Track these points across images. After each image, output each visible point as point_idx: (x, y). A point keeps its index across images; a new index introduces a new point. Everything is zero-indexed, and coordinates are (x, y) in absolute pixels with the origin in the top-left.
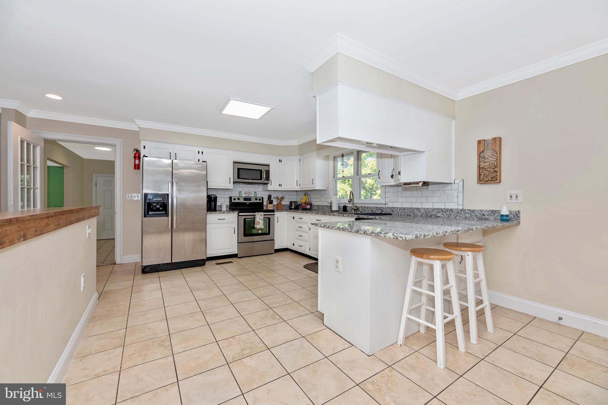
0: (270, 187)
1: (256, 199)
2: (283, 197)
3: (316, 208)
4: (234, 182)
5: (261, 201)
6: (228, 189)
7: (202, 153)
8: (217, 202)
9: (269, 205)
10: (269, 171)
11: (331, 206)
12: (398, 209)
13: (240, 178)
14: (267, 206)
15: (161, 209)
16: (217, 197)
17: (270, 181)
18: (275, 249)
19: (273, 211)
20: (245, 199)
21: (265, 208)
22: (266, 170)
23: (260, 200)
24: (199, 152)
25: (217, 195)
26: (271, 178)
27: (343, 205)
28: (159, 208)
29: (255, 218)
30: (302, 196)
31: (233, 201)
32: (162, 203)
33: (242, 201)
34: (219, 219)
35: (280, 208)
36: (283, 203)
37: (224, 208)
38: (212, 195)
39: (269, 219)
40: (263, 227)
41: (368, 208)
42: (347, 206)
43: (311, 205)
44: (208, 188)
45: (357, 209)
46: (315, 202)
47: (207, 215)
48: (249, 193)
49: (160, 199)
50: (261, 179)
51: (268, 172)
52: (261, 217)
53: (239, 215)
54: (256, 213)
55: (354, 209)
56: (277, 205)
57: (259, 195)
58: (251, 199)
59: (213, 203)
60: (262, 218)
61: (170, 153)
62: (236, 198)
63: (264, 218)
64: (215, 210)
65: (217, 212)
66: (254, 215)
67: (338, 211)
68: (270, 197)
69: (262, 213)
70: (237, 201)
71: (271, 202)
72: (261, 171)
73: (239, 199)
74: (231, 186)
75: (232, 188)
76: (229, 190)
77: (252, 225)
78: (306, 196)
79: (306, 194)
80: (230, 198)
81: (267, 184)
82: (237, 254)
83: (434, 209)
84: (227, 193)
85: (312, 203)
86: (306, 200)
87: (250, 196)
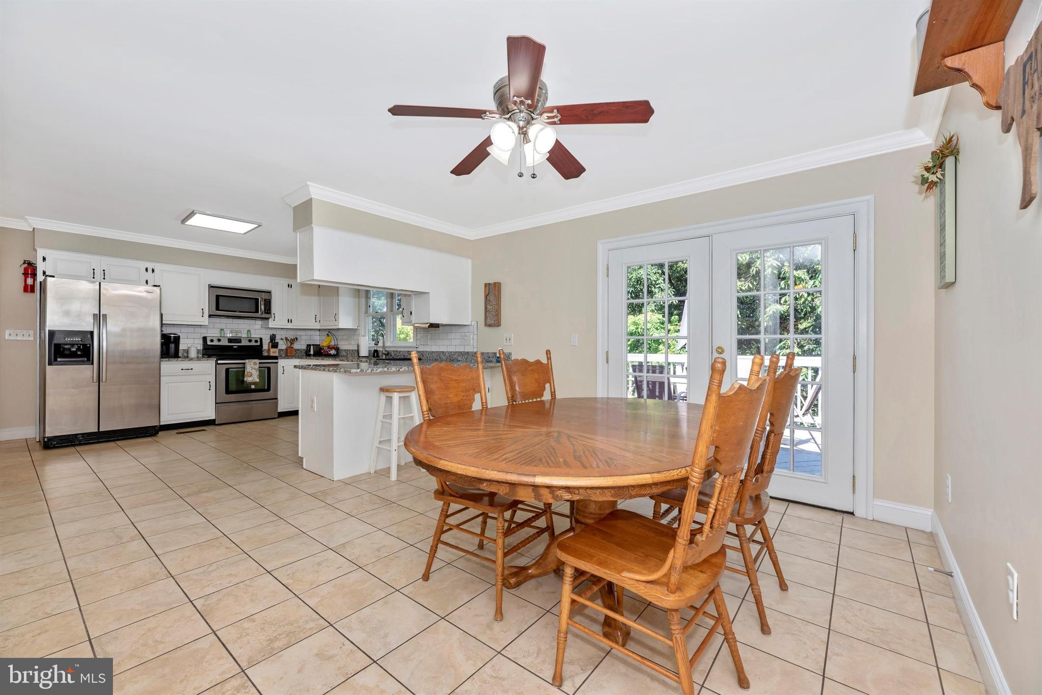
0: (271, 324)
1: (250, 341)
2: (296, 338)
3: (344, 353)
4: (210, 316)
5: (259, 344)
6: (201, 325)
7: (153, 271)
8: (180, 345)
9: (272, 350)
10: (270, 300)
11: (358, 351)
12: (428, 353)
13: (220, 309)
14: (269, 350)
15: (79, 353)
16: (179, 337)
17: (273, 314)
18: (279, 411)
19: (276, 358)
20: (230, 340)
21: (265, 354)
22: (265, 299)
23: (256, 341)
24: (147, 270)
25: (179, 334)
26: (273, 311)
27: (373, 349)
28: (75, 352)
29: (245, 368)
30: (324, 337)
31: (209, 343)
32: (81, 344)
33: (224, 342)
34: (182, 369)
35: (289, 353)
36: (296, 346)
37: (193, 354)
38: (171, 334)
39: (269, 369)
40: (258, 380)
41: (400, 352)
42: (378, 350)
43: (337, 349)
44: (163, 323)
45: (388, 354)
46: (344, 346)
47: (162, 363)
48: (237, 332)
49: (77, 339)
50: (257, 312)
51: (268, 303)
52: (255, 366)
53: (217, 364)
54: (247, 361)
55: (384, 354)
56: (286, 350)
57: (255, 335)
58: (241, 341)
59: (172, 346)
60: (256, 368)
61: (94, 269)
62: (215, 339)
63: (259, 367)
64: (176, 355)
65: (179, 359)
66: (244, 363)
67: (368, 357)
68: (273, 338)
69: (257, 361)
70: (216, 343)
71: (275, 345)
72: (257, 300)
73: (219, 340)
74: (205, 320)
75: (207, 323)
76: (202, 327)
77: (241, 378)
78: (330, 337)
79: (330, 334)
80: (205, 339)
81: (268, 319)
82: (214, 420)
83: (456, 353)
84: (198, 330)
85: (339, 346)
86: (329, 343)
87: (240, 336)
